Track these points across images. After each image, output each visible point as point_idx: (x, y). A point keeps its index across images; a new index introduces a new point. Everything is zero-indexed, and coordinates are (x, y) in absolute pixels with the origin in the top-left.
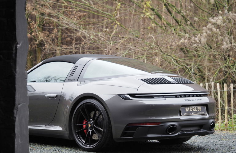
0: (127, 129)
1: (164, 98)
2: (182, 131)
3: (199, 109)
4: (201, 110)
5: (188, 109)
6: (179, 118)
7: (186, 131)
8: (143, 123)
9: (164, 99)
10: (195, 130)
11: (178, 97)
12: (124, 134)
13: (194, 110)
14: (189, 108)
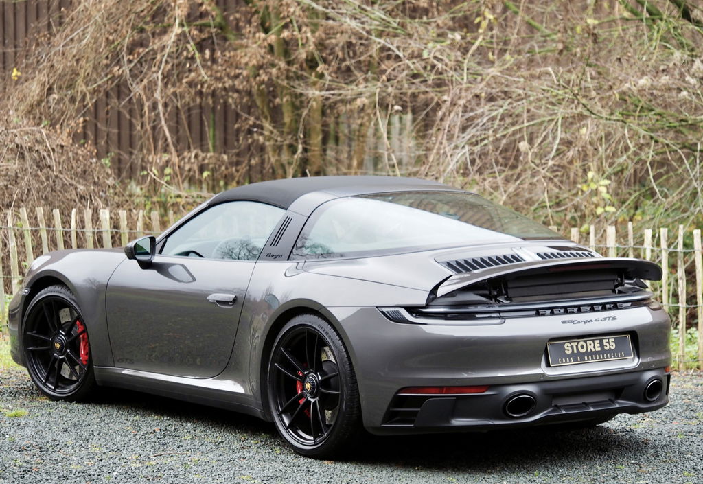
0: (398, 401)
1: (500, 318)
2: (556, 406)
3: (610, 344)
4: (613, 348)
5: (572, 347)
6: (543, 375)
7: (566, 407)
8: (441, 389)
9: (499, 321)
10: (594, 404)
11: (543, 315)
12: (390, 416)
13: (590, 348)
14: (574, 344)
